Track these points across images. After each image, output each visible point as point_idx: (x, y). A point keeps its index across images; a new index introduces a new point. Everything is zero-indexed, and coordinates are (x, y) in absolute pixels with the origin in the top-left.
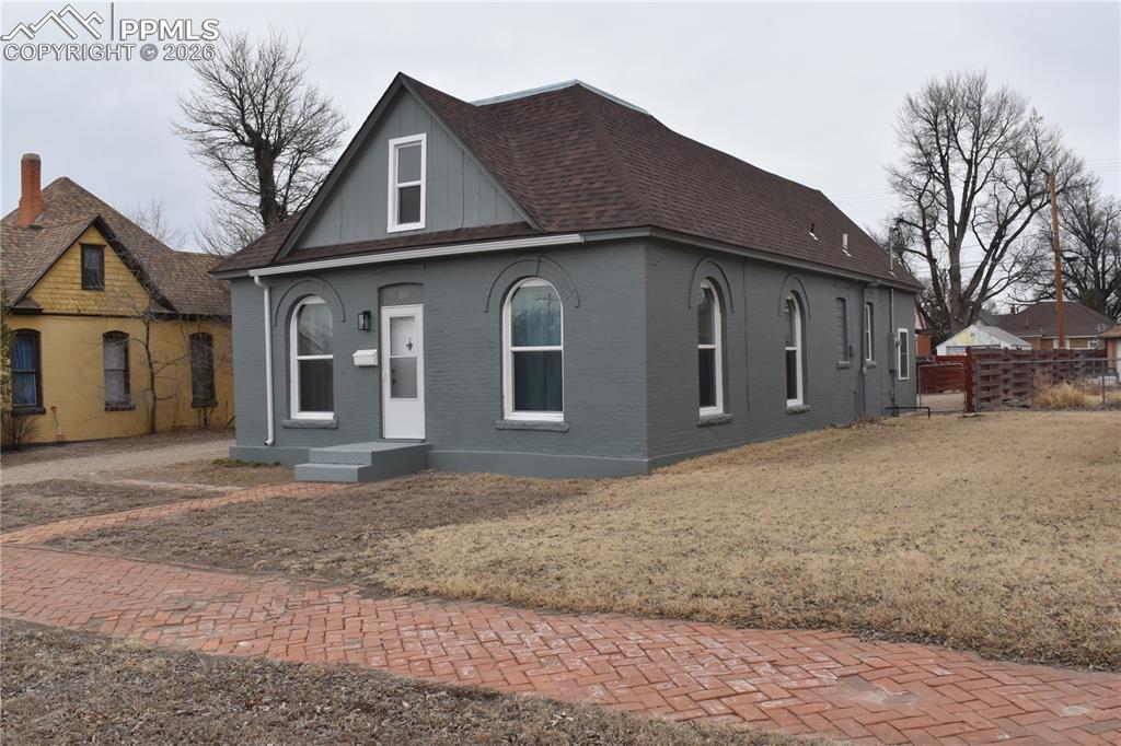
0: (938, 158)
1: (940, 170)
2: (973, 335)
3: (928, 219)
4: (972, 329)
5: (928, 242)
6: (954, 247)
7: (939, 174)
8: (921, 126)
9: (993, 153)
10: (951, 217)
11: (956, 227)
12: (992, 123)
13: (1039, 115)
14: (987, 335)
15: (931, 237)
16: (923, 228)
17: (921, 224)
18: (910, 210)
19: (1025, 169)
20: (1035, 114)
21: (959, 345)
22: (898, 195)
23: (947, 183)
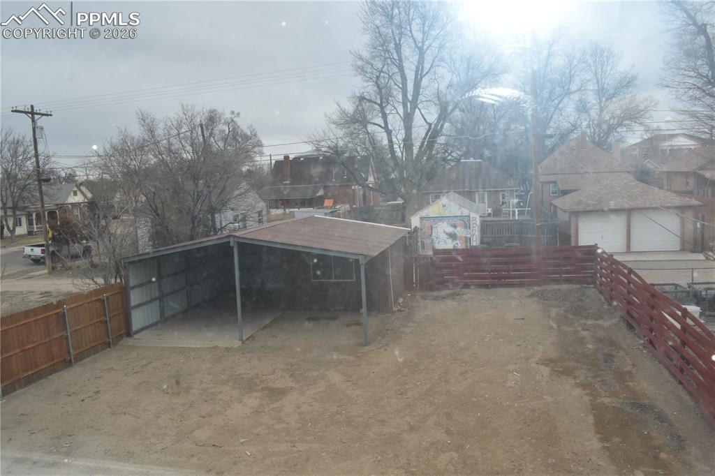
0: (392, 45)
2: (444, 206)
4: (444, 200)
5: (385, 117)
6: (408, 120)
7: (395, 59)
10: (405, 96)
11: (409, 104)
14: (457, 206)
15: (387, 112)
16: (381, 105)
17: (379, 101)
18: (370, 90)
21: (431, 216)
22: (359, 77)
23: (401, 67)
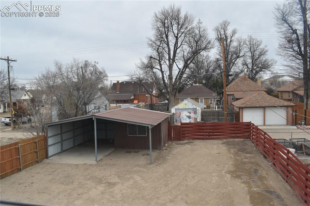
0: (164, 35)
1: (166, 40)
3: (161, 57)
4: (186, 102)
5: (161, 65)
6: (170, 67)
7: (166, 41)
8: (159, 24)
9: (183, 35)
10: (169, 57)
11: (171, 60)
12: (183, 24)
13: (201, 21)
15: (162, 63)
16: (159, 61)
17: (158, 59)
19: (196, 41)
20: (200, 21)
21: (180, 108)
22: (150, 48)
23: (168, 45)
